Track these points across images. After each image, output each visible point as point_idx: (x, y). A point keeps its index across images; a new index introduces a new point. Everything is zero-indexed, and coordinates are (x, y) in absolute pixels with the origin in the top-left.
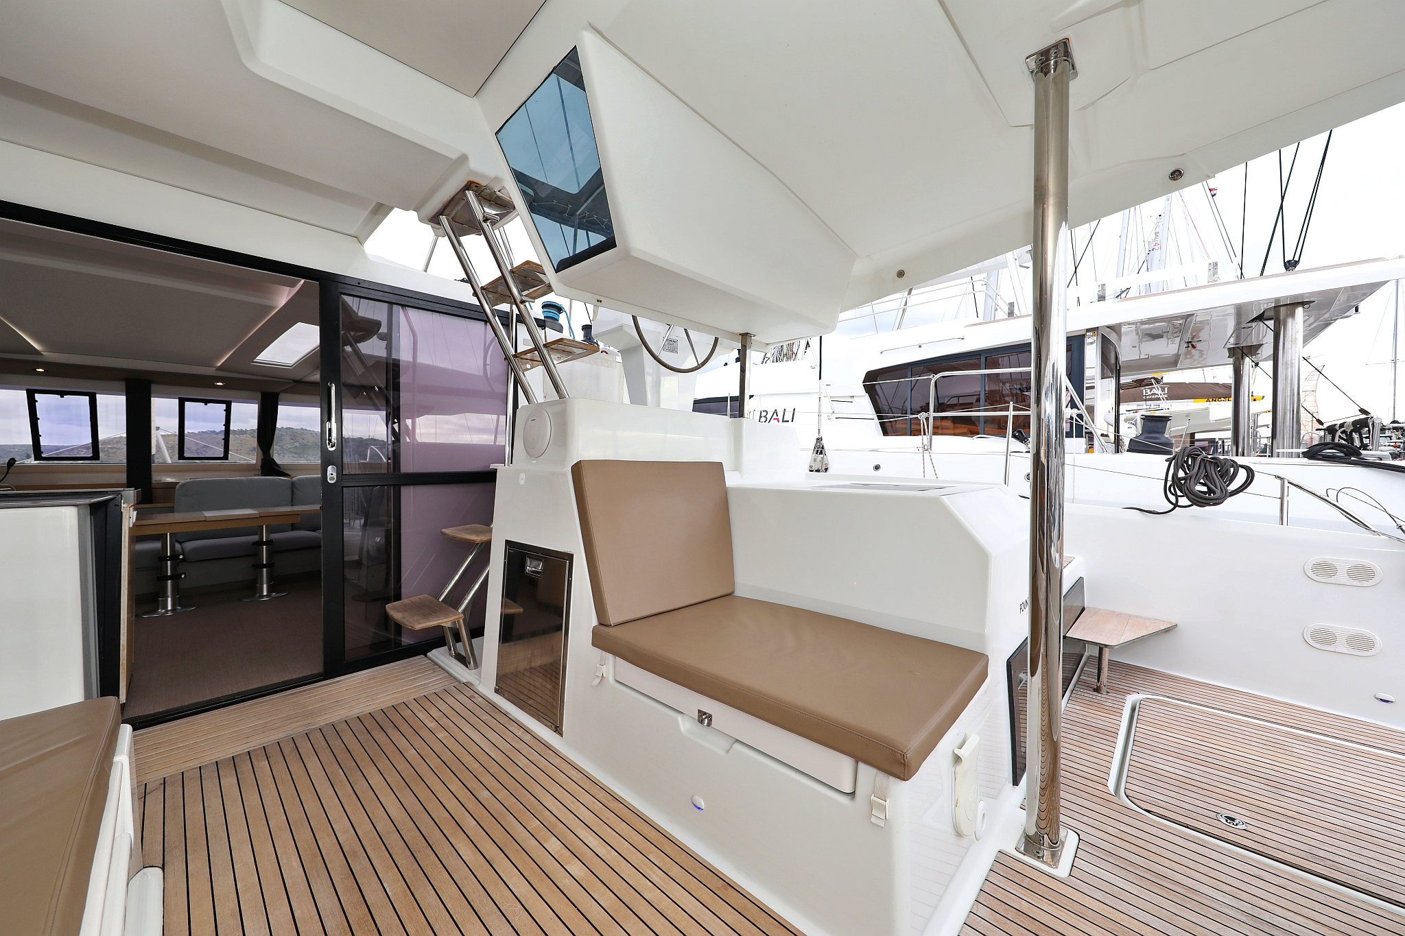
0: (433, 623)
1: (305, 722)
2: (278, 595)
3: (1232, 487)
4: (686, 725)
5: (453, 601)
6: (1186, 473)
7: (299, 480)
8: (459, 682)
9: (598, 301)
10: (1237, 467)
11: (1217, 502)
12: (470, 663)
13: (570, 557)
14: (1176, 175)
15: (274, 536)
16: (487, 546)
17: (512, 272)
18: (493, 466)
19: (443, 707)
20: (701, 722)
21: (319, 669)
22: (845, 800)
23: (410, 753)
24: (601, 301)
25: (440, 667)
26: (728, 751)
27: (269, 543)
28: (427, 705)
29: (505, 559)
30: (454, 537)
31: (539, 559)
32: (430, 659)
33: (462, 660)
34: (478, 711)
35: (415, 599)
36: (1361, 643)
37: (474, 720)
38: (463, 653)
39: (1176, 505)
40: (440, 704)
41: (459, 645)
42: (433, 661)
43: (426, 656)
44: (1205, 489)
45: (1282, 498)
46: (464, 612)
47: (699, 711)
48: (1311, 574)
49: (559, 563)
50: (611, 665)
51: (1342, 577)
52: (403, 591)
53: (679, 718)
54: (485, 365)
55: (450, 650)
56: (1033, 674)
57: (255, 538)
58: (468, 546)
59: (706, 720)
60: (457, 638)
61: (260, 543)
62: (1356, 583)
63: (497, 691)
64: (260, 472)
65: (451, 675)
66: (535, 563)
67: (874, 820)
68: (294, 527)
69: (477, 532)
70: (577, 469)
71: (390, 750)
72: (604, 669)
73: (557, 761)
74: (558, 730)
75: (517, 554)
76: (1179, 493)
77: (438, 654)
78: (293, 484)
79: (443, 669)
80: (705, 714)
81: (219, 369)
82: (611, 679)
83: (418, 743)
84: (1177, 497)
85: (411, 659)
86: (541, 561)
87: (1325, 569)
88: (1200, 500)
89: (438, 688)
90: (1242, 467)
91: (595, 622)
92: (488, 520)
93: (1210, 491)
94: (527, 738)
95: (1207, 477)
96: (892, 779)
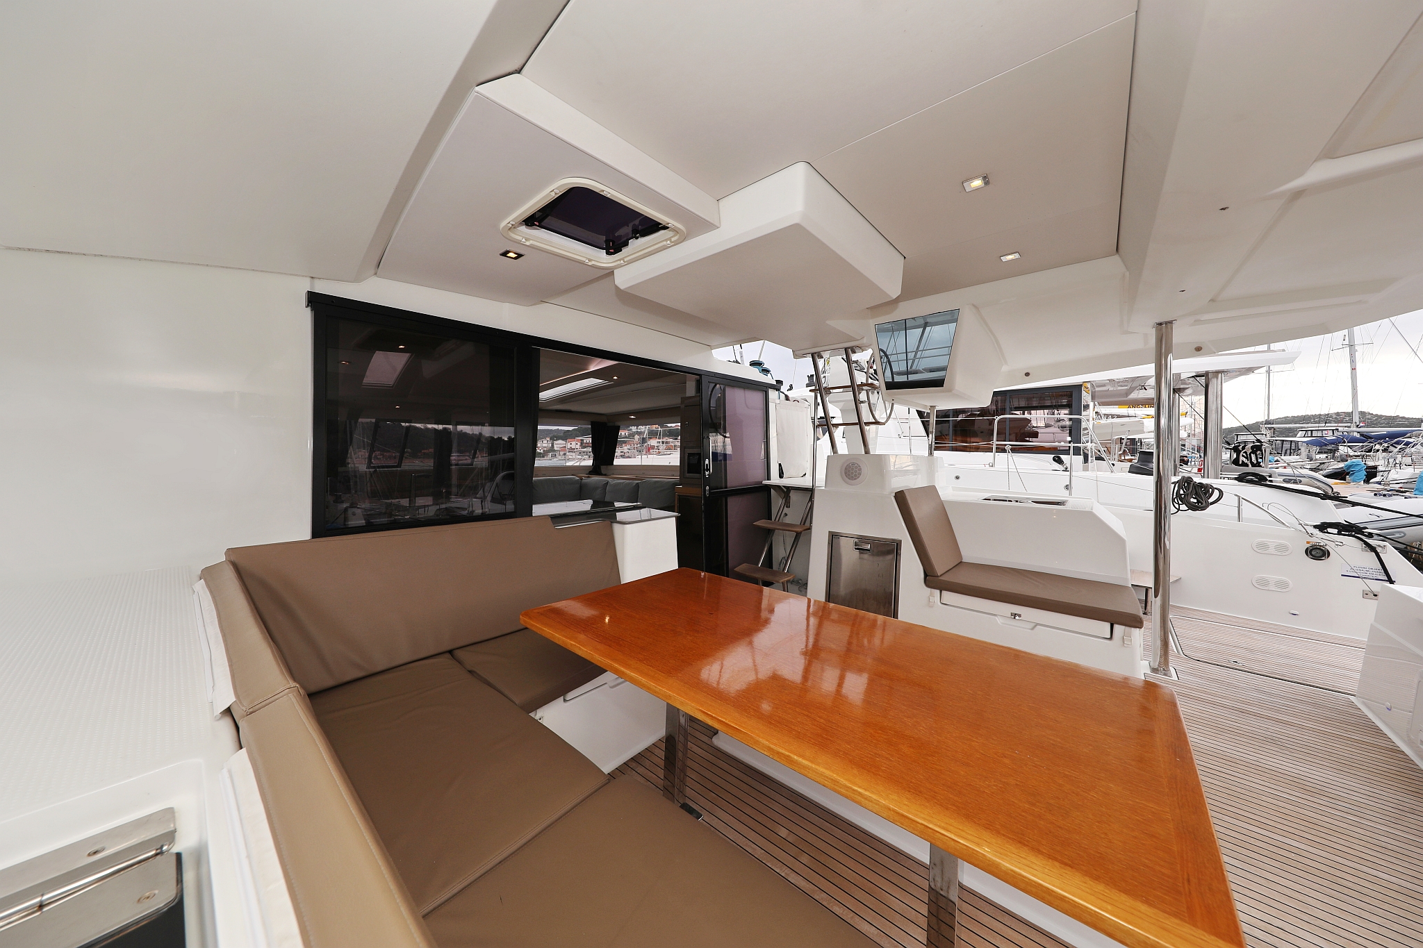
3: (1211, 500)
6: (1184, 492)
10: (1213, 489)
11: (1203, 509)
13: (899, 541)
14: (1198, 349)
22: (1108, 642)
36: (1282, 585)
39: (1179, 510)
44: (1195, 501)
45: (1239, 507)
48: (1256, 549)
51: (1272, 550)
56: (1156, 597)
62: (1279, 553)
76: (1180, 503)
84: (1179, 505)
87: (1263, 546)
88: (1193, 507)
90: (1216, 489)
93: (1198, 502)
95: (1196, 494)
96: (1133, 629)
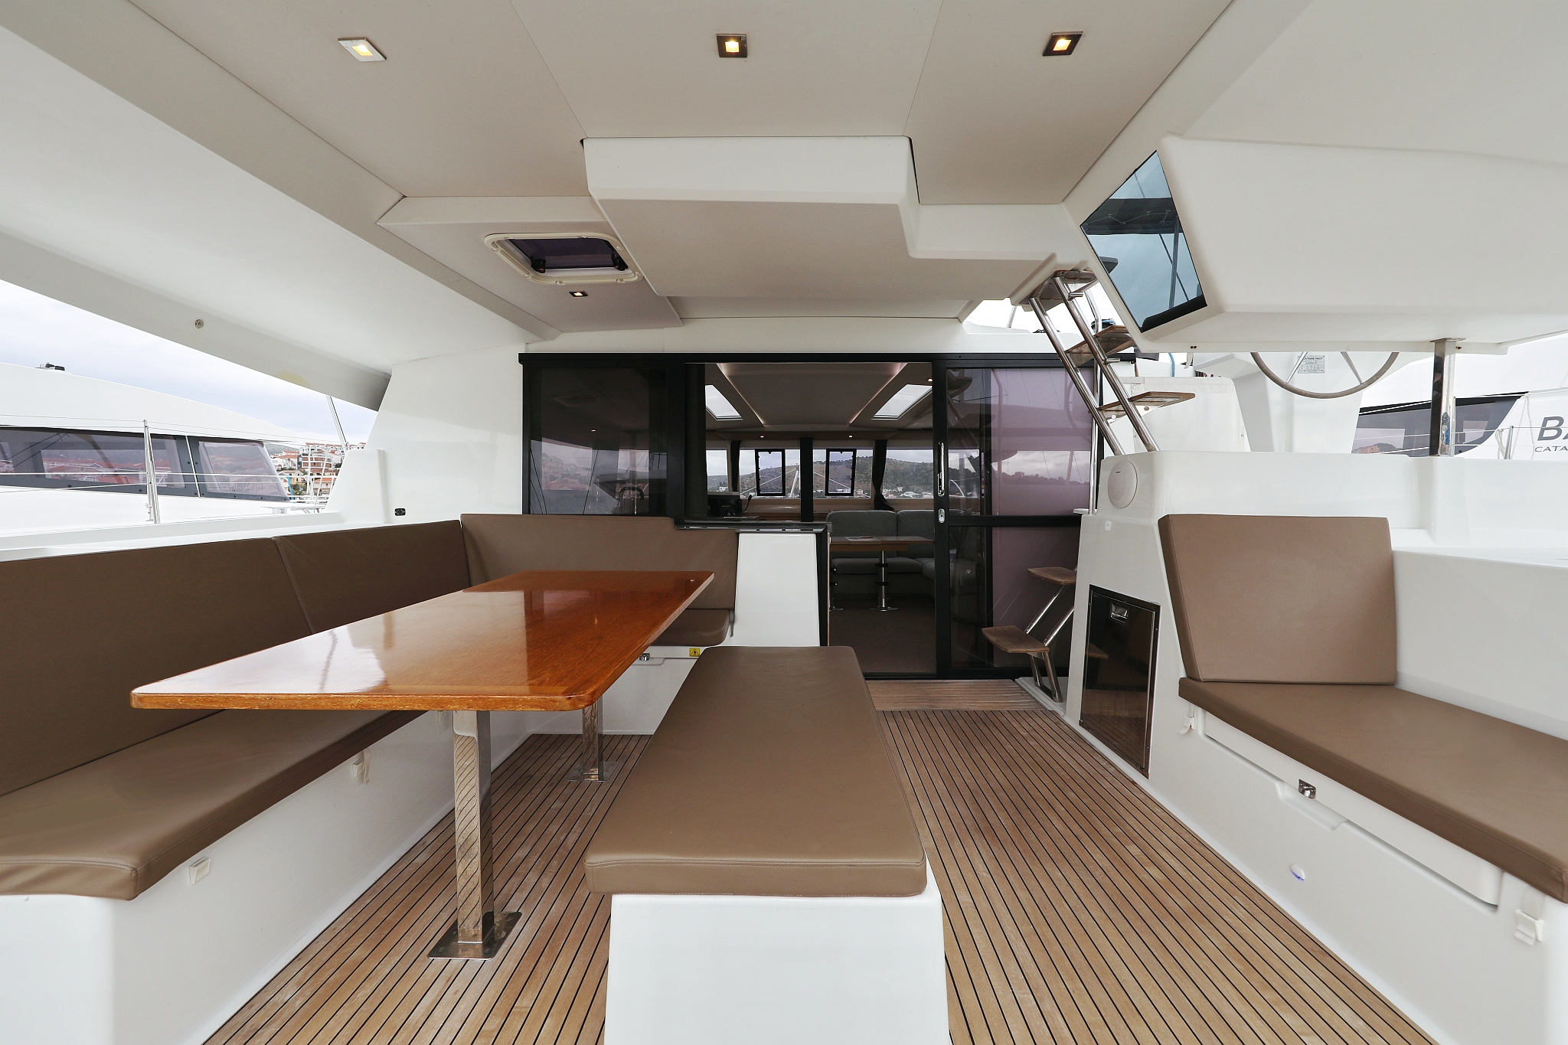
0: (1022, 650)
1: (929, 704)
2: (892, 609)
4: (1286, 793)
5: (1040, 634)
7: (902, 513)
8: (1046, 709)
9: (1192, 347)
12: (1055, 696)
13: (1157, 608)
15: (889, 560)
16: (1072, 588)
17: (1096, 336)
18: (1077, 511)
19: (1033, 724)
20: (1303, 792)
21: (933, 670)
22: (1485, 911)
23: (1009, 747)
24: (1195, 347)
25: (1027, 692)
26: (1333, 829)
27: (886, 565)
28: (1019, 718)
29: (1089, 602)
30: (1039, 577)
31: (1125, 607)
32: (1017, 684)
33: (1049, 693)
34: (1064, 735)
35: (1006, 628)
37: (1060, 741)
38: (1049, 687)
40: (1029, 720)
41: (1044, 679)
42: (1020, 687)
43: (1014, 681)
46: (1049, 645)
47: (1301, 781)
49: (1144, 614)
50: (1200, 721)
52: (994, 620)
53: (1277, 784)
54: (1067, 402)
55: (1036, 680)
57: (877, 560)
58: (1053, 587)
59: (1309, 792)
60: (1044, 672)
61: (880, 565)
63: (1081, 724)
64: (873, 506)
65: (1037, 702)
66: (1120, 610)
67: (1518, 935)
68: (899, 554)
69: (1063, 576)
70: (1165, 524)
71: (993, 741)
72: (1192, 721)
73: (1142, 796)
74: (1144, 771)
75: (1101, 599)
77: (1024, 682)
78: (898, 518)
79: (1031, 696)
80: (1308, 785)
81: (852, 425)
82: (1200, 732)
83: (1014, 742)
85: (1001, 680)
86: (1126, 608)
89: (1027, 708)
91: (1183, 675)
92: (1073, 563)
94: (1112, 770)
